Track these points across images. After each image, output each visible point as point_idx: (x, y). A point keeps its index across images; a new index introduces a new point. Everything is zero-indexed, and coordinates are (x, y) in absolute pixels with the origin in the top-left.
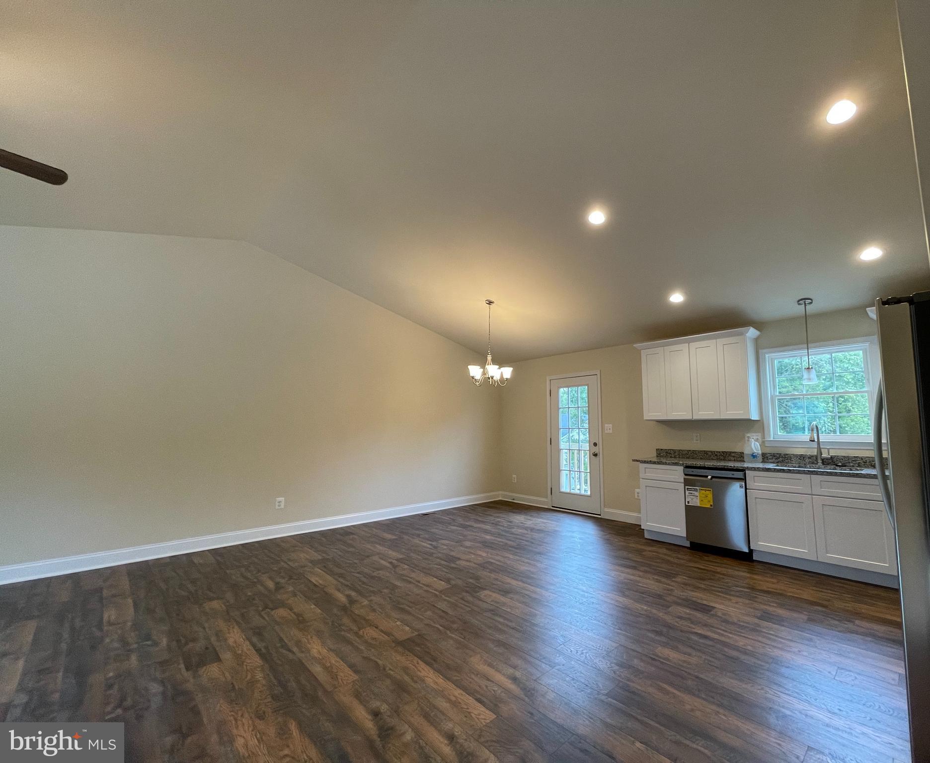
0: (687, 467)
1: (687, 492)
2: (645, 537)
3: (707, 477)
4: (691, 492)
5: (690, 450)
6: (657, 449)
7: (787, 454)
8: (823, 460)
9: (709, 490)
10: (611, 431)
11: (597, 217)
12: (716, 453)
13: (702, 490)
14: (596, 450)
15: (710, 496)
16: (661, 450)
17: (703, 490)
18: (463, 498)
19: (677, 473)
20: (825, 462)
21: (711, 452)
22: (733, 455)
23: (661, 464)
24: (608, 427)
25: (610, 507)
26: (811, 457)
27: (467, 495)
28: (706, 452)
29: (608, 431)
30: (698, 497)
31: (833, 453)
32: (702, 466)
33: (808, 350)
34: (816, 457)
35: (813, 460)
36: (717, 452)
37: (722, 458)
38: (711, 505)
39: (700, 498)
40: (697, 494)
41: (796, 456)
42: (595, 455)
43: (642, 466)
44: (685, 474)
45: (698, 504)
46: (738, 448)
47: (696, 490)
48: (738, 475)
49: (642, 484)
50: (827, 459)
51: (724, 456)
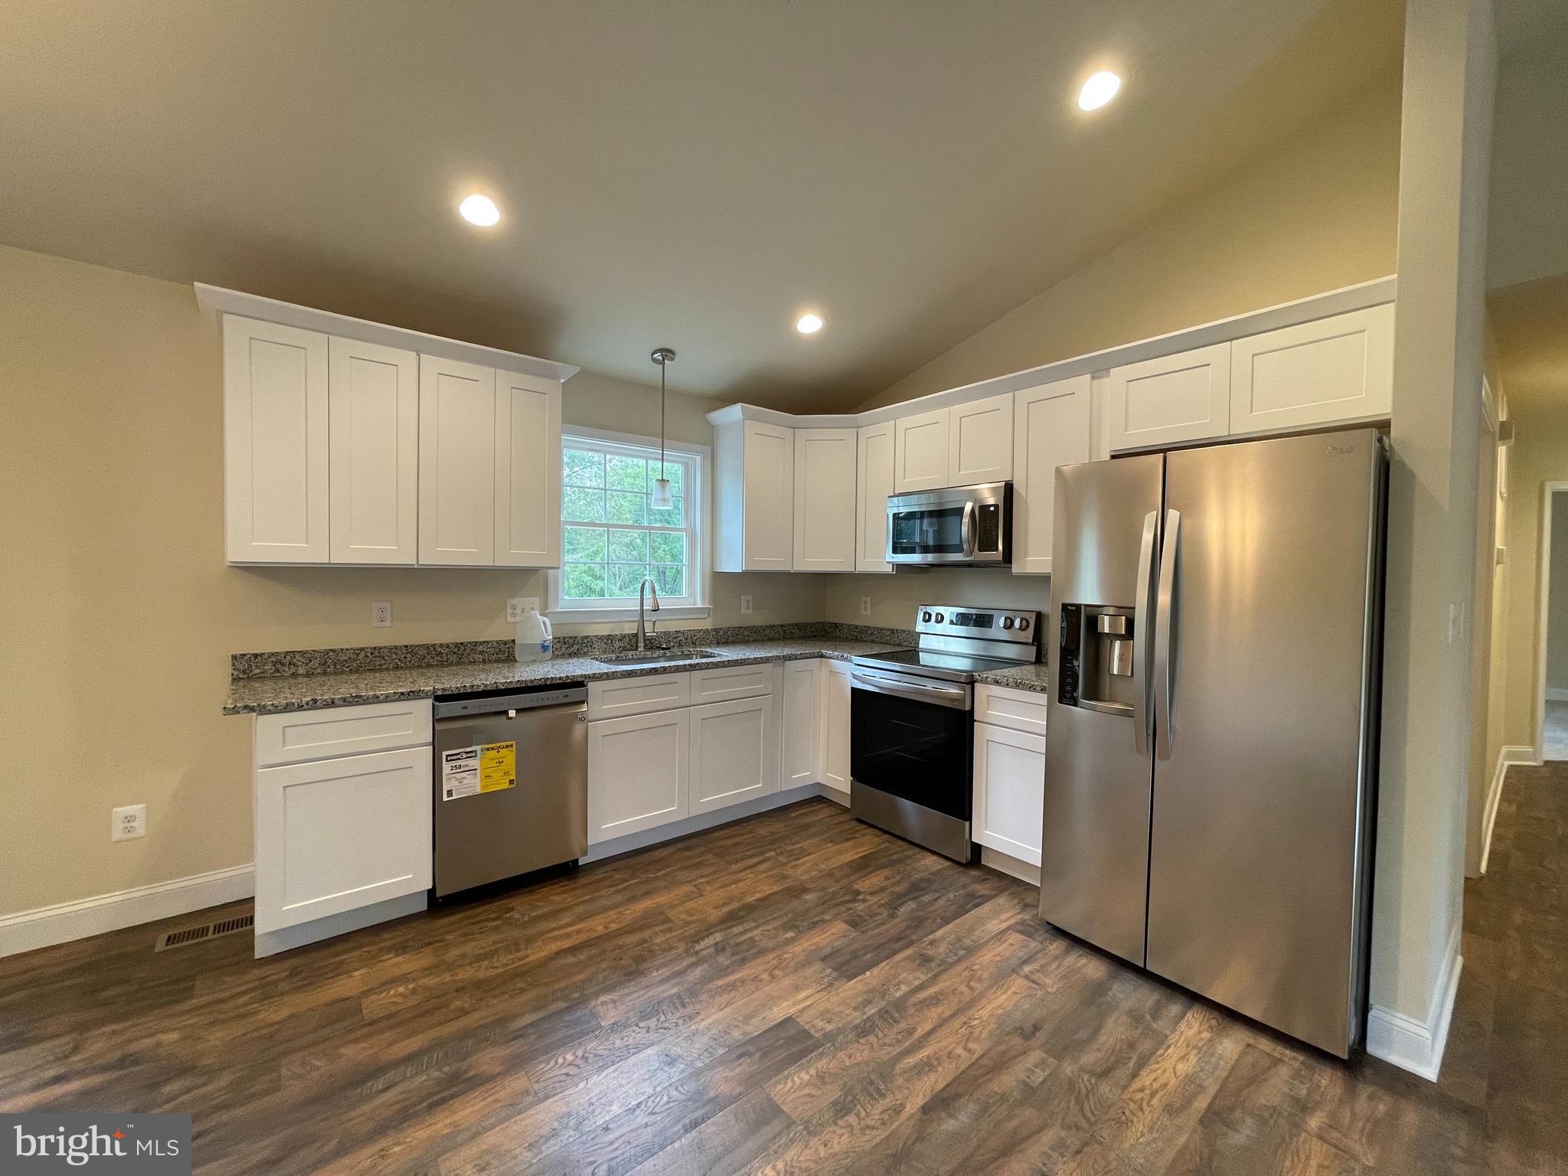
0: (439, 699)
1: (446, 768)
2: (259, 956)
3: (506, 712)
4: (458, 763)
5: (363, 649)
6: (234, 657)
7: (586, 637)
8: (647, 642)
9: (507, 747)
12: (439, 649)
13: (488, 749)
15: (510, 759)
16: (256, 656)
17: (492, 749)
19: (410, 722)
21: (427, 647)
22: (481, 648)
23: (358, 704)
26: (622, 638)
28: (410, 650)
30: (478, 772)
31: (661, 628)
32: (489, 688)
33: (663, 451)
34: (636, 635)
35: (625, 642)
36: (441, 645)
37: (453, 658)
38: (511, 782)
39: (483, 773)
40: (473, 763)
41: (600, 638)
43: (267, 726)
44: (436, 720)
45: (479, 790)
46: (492, 632)
47: (471, 755)
48: (573, 694)
49: (267, 785)
50: (651, 639)
51: (459, 654)
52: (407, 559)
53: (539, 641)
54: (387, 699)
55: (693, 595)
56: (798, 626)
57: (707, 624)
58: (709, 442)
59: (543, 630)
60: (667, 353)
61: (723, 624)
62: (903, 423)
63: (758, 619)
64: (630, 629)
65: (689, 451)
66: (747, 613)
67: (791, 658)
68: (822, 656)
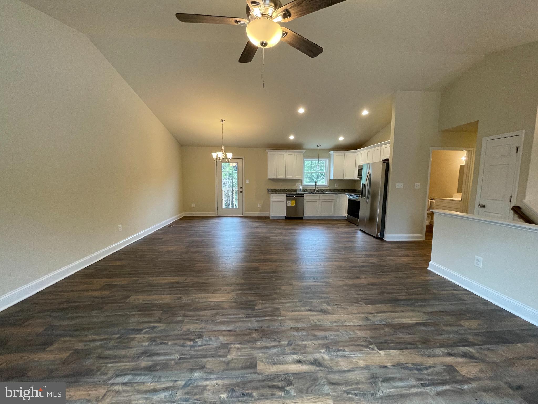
0: (287, 194)
1: (287, 202)
2: (270, 218)
3: (294, 196)
5: (279, 189)
7: (307, 189)
8: (316, 190)
10: (249, 182)
11: (301, 110)
12: (288, 190)
13: (292, 201)
14: (241, 190)
15: (294, 202)
16: (269, 189)
18: (172, 218)
19: (284, 196)
20: (317, 191)
21: (286, 189)
22: (293, 190)
23: (279, 194)
24: (248, 181)
25: (247, 212)
26: (313, 190)
27: (173, 216)
28: (281, 189)
29: (248, 182)
31: (319, 189)
32: (292, 193)
35: (314, 190)
38: (294, 205)
39: (291, 203)
40: (290, 202)
41: (309, 190)
42: (241, 192)
43: (272, 195)
44: (287, 197)
45: (291, 205)
46: (294, 188)
47: (290, 201)
48: (302, 195)
49: (271, 201)
50: (317, 190)
51: (290, 190)
52: (284, 178)
53: (300, 189)
54: (282, 193)
55: (326, 183)
56: (348, 190)
57: (328, 188)
58: (329, 157)
59: (301, 187)
60: (320, 145)
61: (331, 188)
62: (362, 152)
63: (339, 188)
64: (314, 188)
65: (326, 159)
66: (336, 187)
67: (338, 194)
68: (345, 194)
